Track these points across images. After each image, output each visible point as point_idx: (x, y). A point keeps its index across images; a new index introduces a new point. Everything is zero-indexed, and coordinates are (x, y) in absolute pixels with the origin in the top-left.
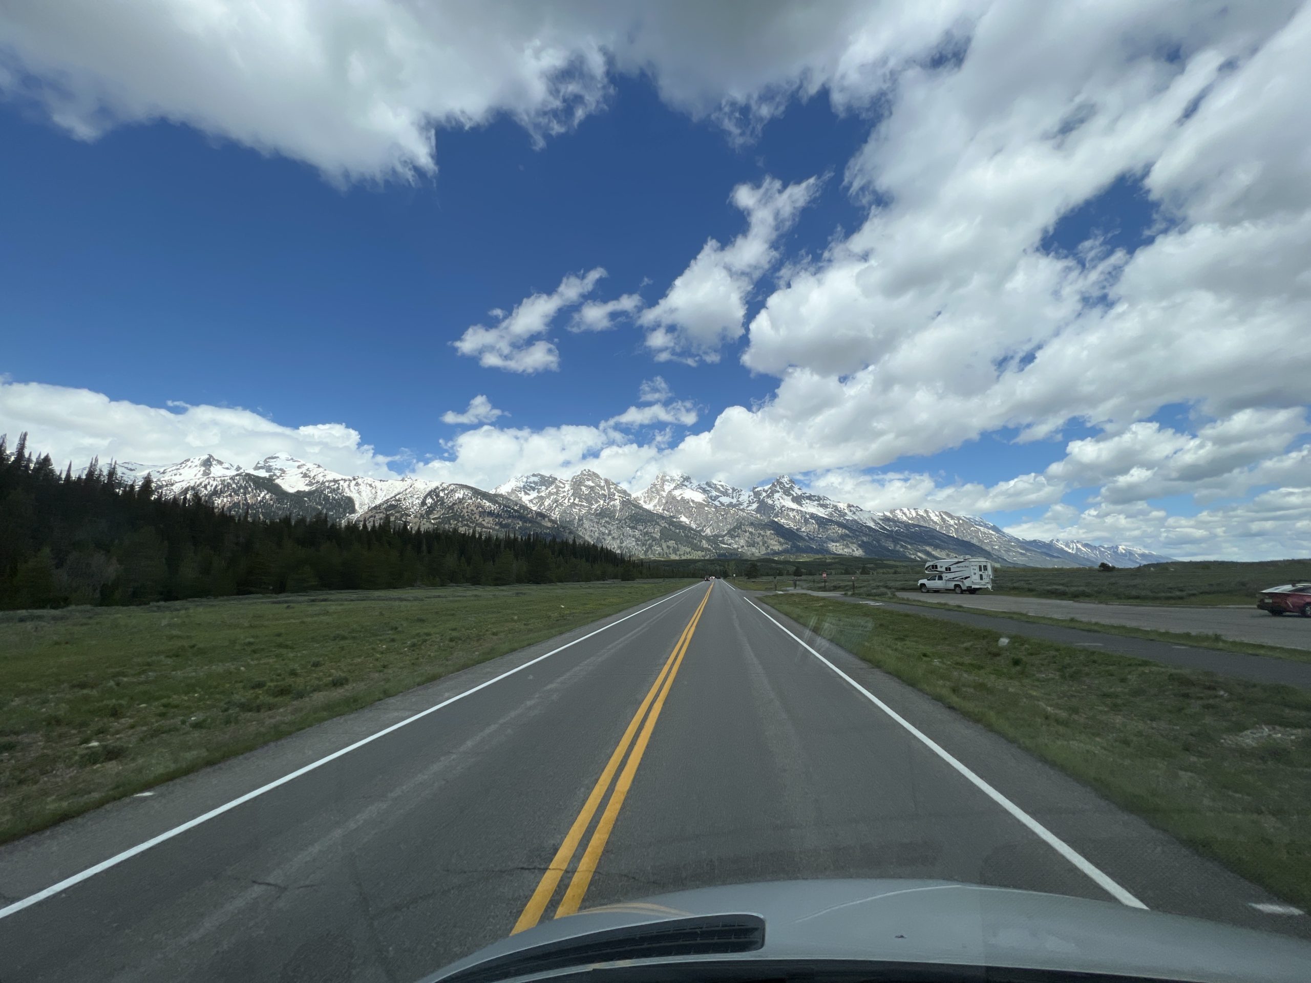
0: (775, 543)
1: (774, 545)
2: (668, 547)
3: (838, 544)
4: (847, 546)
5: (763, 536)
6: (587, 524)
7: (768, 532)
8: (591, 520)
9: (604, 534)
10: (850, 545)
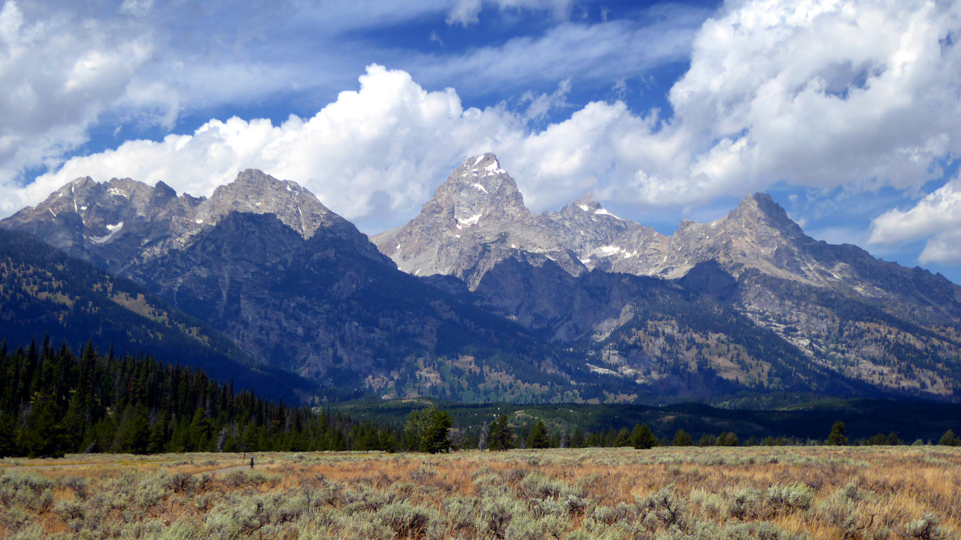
0: (728, 364)
1: (726, 370)
2: (458, 372)
3: (886, 370)
4: (908, 373)
5: (700, 347)
6: (248, 310)
7: (713, 338)
8: (260, 301)
9: (293, 336)
10: (917, 371)
